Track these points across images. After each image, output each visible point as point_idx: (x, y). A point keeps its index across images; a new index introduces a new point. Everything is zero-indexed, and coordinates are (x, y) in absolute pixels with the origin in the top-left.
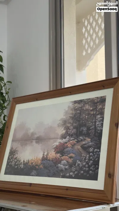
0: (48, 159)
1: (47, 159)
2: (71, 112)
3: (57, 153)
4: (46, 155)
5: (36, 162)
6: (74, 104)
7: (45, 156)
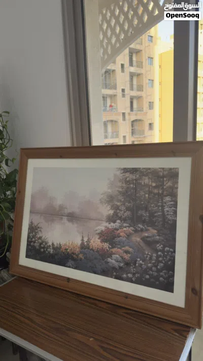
1: (88, 248)
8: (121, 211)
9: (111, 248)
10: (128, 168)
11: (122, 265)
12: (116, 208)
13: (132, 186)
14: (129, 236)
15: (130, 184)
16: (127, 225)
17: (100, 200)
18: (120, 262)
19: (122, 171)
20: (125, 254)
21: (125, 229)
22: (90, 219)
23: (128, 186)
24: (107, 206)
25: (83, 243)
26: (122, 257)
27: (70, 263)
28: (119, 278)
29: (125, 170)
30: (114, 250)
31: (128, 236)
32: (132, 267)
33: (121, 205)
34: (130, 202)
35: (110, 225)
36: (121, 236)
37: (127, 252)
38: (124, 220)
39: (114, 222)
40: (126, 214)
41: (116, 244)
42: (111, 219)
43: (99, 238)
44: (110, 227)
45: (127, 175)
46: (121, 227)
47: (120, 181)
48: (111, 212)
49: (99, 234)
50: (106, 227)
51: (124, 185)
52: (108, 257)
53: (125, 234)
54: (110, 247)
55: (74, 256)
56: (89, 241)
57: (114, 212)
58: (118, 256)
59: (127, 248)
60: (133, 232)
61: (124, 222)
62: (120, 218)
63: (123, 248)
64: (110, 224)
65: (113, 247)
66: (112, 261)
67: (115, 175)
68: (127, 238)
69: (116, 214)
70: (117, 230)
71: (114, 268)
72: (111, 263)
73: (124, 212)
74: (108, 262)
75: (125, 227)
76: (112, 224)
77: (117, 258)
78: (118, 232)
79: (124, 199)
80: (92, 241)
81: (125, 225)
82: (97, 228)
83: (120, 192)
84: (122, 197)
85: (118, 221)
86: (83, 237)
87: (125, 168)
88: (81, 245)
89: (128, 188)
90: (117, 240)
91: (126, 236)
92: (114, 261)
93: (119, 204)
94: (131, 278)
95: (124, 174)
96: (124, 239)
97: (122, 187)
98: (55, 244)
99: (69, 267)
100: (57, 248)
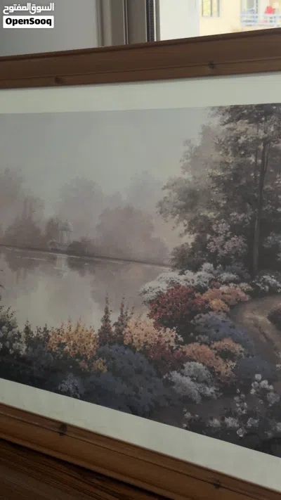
0: (126, 342)
1: (121, 342)
2: (217, 156)
3: (162, 322)
4: (116, 324)
5: (75, 344)
6: (229, 121)
7: (113, 329)
8: (217, 235)
9: (183, 344)
10: (247, 107)
11: (210, 391)
12: (202, 228)
13: (252, 159)
14: (234, 307)
15: (247, 154)
16: (232, 276)
17: (160, 204)
18: (205, 382)
19: (227, 117)
20: (221, 361)
21: (224, 288)
22: (129, 260)
23: (240, 160)
24: (178, 223)
25: (105, 329)
26: (211, 369)
27: (70, 382)
28: (197, 427)
29: (237, 113)
30: (190, 349)
31: (232, 307)
32: (236, 398)
33: (219, 218)
34: (243, 210)
35: (183, 277)
36: (212, 310)
37: (226, 355)
38: (223, 262)
39: (196, 268)
40: (229, 245)
41: (197, 333)
42: (186, 261)
43: (150, 316)
44: (183, 284)
45: (241, 126)
46: (214, 282)
47: (220, 146)
48: (189, 239)
49: (151, 302)
50: (172, 283)
51: (230, 159)
52: (174, 369)
53: (223, 304)
54: (180, 339)
55: (82, 364)
56: (122, 322)
57: (198, 239)
58: (199, 365)
59: (227, 343)
60: (248, 298)
61: (224, 270)
62: (213, 258)
63: (216, 344)
64: (182, 273)
65: (188, 341)
66: (183, 380)
67: (206, 131)
68: (228, 315)
69: (201, 245)
70: (202, 290)
71: (187, 400)
72: (180, 384)
73: (227, 239)
74: (173, 383)
75: (226, 283)
76: (190, 274)
77: (197, 371)
78: (206, 296)
79: (228, 199)
80: (131, 323)
81: (225, 276)
82: (147, 286)
83: (217, 180)
84: (221, 195)
85: (207, 266)
86: (107, 312)
87: (236, 107)
88: (100, 334)
89: (240, 166)
90: (202, 319)
91: (228, 309)
92: (187, 380)
93: (211, 215)
94: (233, 430)
95: (231, 125)
96: (221, 317)
97: (224, 165)
98: (33, 329)
99: (67, 393)
100: (38, 342)
